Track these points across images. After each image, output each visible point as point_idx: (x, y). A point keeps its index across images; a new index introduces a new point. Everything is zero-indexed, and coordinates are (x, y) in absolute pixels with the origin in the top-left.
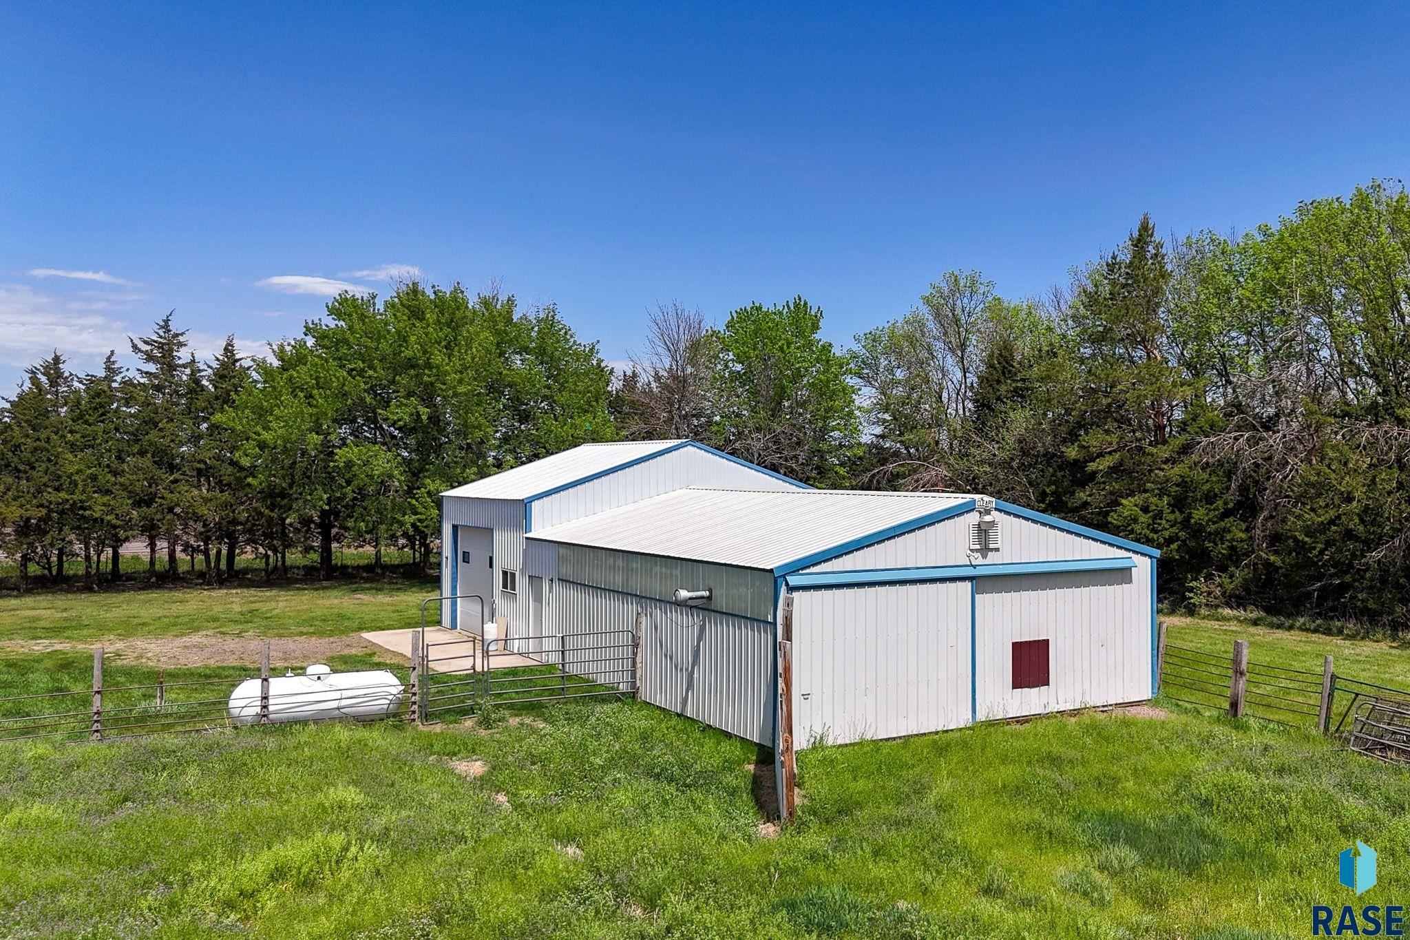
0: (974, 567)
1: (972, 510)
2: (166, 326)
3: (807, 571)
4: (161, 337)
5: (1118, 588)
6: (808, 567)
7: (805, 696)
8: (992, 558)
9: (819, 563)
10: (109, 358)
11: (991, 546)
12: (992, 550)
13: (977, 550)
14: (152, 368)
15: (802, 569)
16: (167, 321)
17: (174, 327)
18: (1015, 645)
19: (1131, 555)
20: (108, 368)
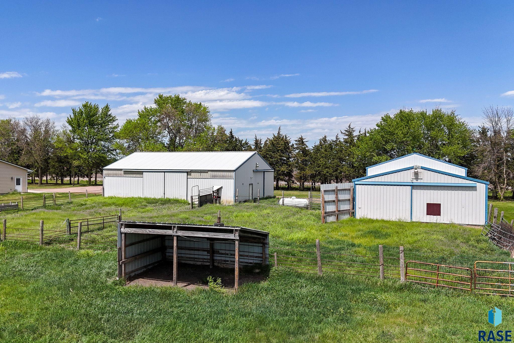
0: (413, 183)
1: (413, 168)
2: (349, 127)
3: (361, 181)
4: (348, 129)
5: (471, 192)
6: (362, 180)
7: (360, 208)
8: (419, 181)
9: (365, 179)
10: (337, 136)
11: (419, 178)
12: (419, 179)
13: (414, 179)
14: (346, 137)
15: (360, 180)
16: (350, 125)
17: (351, 127)
18: (428, 204)
19: (476, 183)
20: (336, 138)
